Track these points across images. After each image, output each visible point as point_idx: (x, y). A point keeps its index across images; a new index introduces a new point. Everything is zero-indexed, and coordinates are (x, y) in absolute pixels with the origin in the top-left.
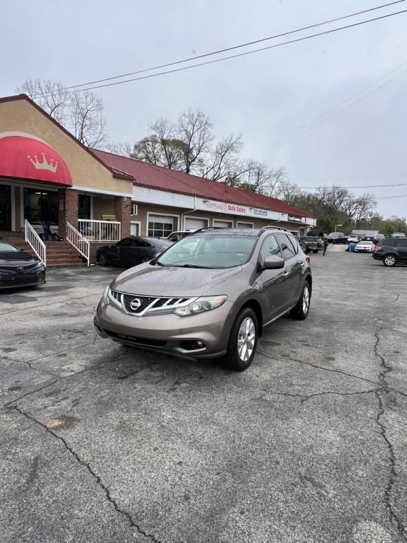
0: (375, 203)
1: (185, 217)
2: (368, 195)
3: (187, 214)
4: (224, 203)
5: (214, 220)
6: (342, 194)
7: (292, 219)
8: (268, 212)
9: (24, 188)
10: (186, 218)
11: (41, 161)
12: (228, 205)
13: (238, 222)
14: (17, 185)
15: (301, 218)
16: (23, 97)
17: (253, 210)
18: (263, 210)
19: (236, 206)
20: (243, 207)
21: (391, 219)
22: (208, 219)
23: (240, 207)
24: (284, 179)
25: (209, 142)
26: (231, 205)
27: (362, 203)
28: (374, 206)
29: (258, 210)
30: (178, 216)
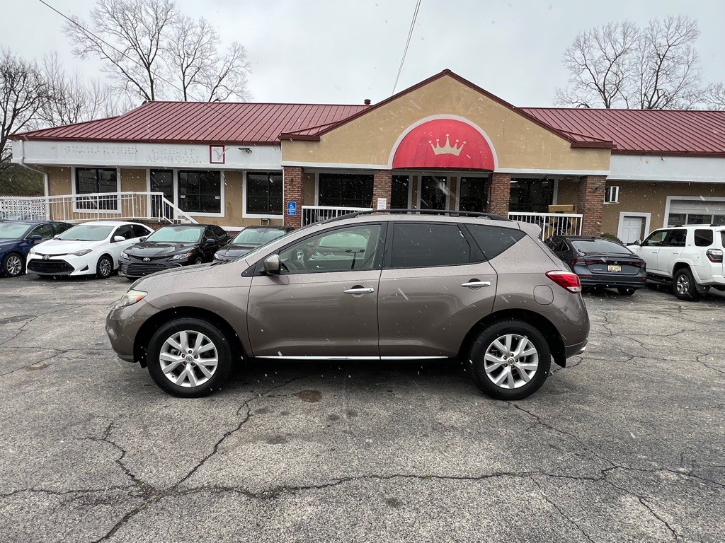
9: (462, 178)
11: (442, 145)
14: (454, 175)
16: (447, 72)
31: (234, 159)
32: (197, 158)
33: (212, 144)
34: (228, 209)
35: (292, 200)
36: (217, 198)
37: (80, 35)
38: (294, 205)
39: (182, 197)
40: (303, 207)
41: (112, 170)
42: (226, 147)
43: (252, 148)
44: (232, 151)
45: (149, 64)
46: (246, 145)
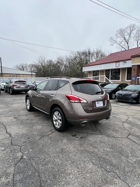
31: (122, 65)
32: (113, 66)
33: (116, 62)
34: (122, 79)
35: (134, 76)
36: (119, 76)
37: (112, 41)
38: (134, 77)
39: (112, 76)
40: (137, 77)
41: (98, 71)
42: (120, 62)
43: (126, 61)
44: (121, 63)
45: (128, 43)
46: (124, 61)
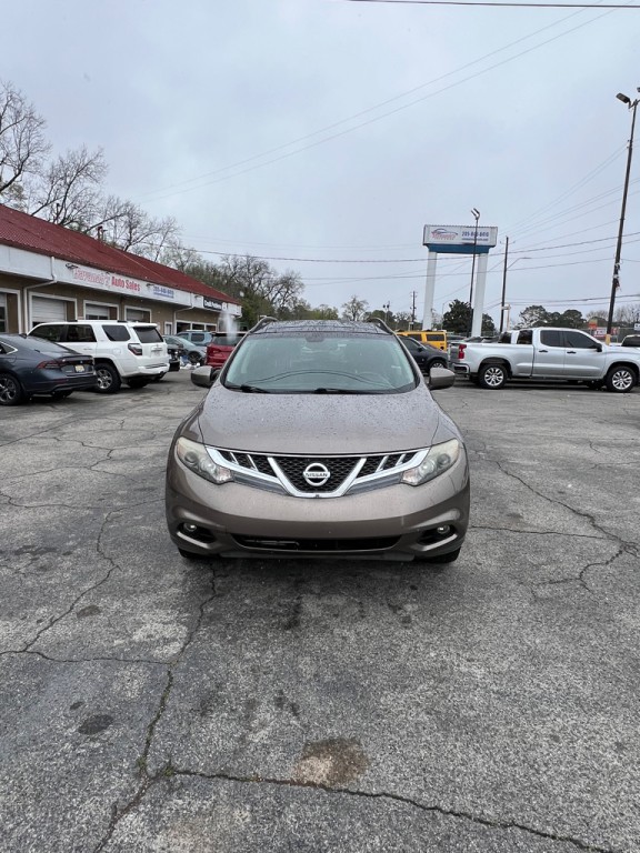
0: (301, 285)
1: (31, 294)
2: (293, 273)
3: (33, 290)
4: (104, 273)
5: (86, 302)
6: (260, 269)
7: (209, 304)
8: (175, 291)
10: (34, 297)
12: (111, 275)
13: (126, 307)
15: (220, 304)
17: (152, 287)
18: (167, 289)
19: (124, 279)
20: (136, 282)
21: (321, 308)
22: (75, 300)
23: (131, 280)
24: (175, 237)
25: (40, 154)
26: (117, 277)
27: (287, 283)
28: (300, 290)
29: (160, 287)
30: (18, 292)
